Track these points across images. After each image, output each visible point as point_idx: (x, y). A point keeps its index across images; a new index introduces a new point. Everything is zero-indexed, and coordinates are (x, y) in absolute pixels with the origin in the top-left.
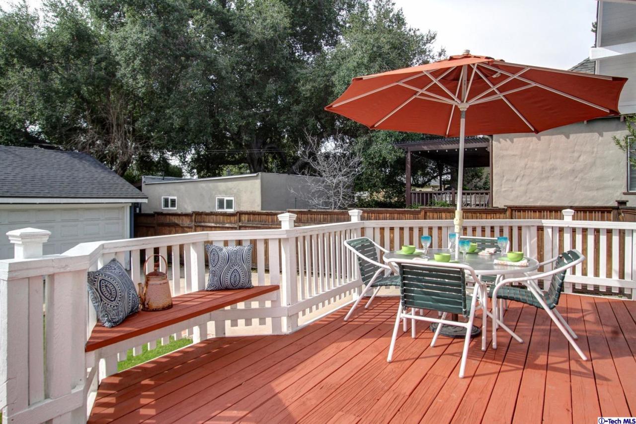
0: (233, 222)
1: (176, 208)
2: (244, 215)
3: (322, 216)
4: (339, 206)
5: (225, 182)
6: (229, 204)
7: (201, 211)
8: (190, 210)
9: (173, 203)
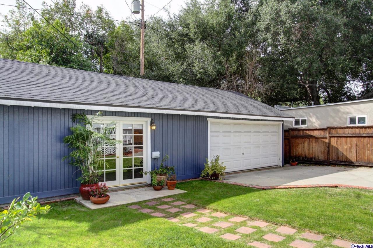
1: (306, 126)
6: (361, 121)
7: (336, 126)
9: (304, 122)
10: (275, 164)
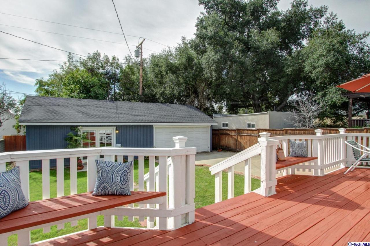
0: (256, 133)
1: (228, 127)
2: (261, 131)
3: (303, 132)
4: (311, 127)
5: (251, 116)
6: (253, 126)
7: (240, 129)
8: (234, 128)
9: (227, 125)
10: (206, 150)
